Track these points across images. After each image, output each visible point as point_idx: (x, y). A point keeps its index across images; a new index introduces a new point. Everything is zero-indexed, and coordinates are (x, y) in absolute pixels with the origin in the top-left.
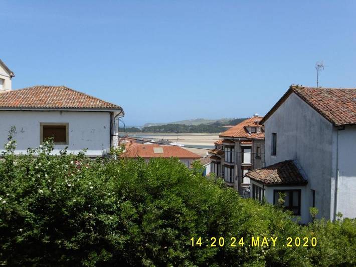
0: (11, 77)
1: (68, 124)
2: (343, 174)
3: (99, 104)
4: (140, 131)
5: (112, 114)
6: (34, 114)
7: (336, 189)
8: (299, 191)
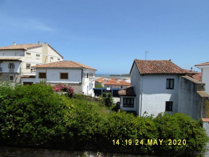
0: (63, 58)
1: (68, 73)
2: (145, 93)
3: (78, 66)
4: (120, 76)
5: (82, 70)
6: (58, 70)
7: (142, 99)
8: (133, 98)
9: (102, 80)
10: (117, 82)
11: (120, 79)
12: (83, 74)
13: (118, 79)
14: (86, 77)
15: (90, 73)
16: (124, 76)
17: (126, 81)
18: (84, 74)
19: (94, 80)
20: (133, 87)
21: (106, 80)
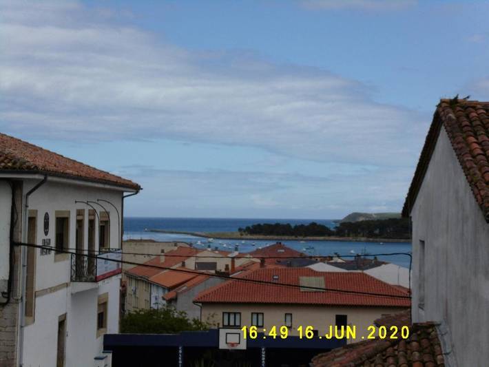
5: (16, 185)
9: (183, 270)
10: (305, 281)
11: (327, 259)
12: (24, 224)
13: (312, 260)
14: (45, 249)
15: (80, 213)
16: (356, 234)
17: (373, 272)
18: (32, 220)
19: (113, 266)
20: (432, 325)
21: (213, 265)
